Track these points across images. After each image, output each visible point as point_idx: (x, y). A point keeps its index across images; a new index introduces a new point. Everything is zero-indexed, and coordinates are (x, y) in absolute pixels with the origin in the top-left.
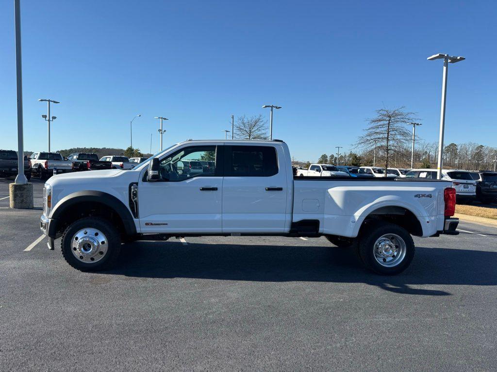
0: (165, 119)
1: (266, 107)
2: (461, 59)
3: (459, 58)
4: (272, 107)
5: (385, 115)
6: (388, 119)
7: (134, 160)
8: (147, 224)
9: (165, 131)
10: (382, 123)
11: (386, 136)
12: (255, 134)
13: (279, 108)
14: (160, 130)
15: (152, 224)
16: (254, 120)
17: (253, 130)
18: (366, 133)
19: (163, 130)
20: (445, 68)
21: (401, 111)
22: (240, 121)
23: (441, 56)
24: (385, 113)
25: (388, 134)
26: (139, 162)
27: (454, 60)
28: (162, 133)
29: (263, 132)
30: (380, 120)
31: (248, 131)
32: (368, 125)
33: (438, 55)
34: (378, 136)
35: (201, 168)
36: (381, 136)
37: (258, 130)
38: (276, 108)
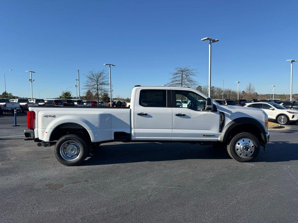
0: (33, 72)
1: (106, 65)
2: (218, 41)
3: (216, 40)
4: (110, 65)
5: (180, 71)
6: (182, 73)
7: (13, 100)
9: (34, 80)
10: (178, 75)
11: (181, 82)
12: (101, 82)
13: (114, 65)
14: (30, 80)
16: (100, 72)
17: (99, 79)
18: (171, 81)
19: (33, 80)
20: (210, 45)
21: (189, 68)
22: (90, 73)
23: (208, 39)
24: (180, 69)
25: (182, 81)
26: (17, 102)
27: (214, 41)
28: (32, 82)
29: (106, 80)
30: (177, 74)
31: (96, 80)
32: (171, 76)
33: (207, 38)
34: (177, 82)
35: (62, 104)
36: (178, 82)
37: (103, 79)
38: (113, 65)
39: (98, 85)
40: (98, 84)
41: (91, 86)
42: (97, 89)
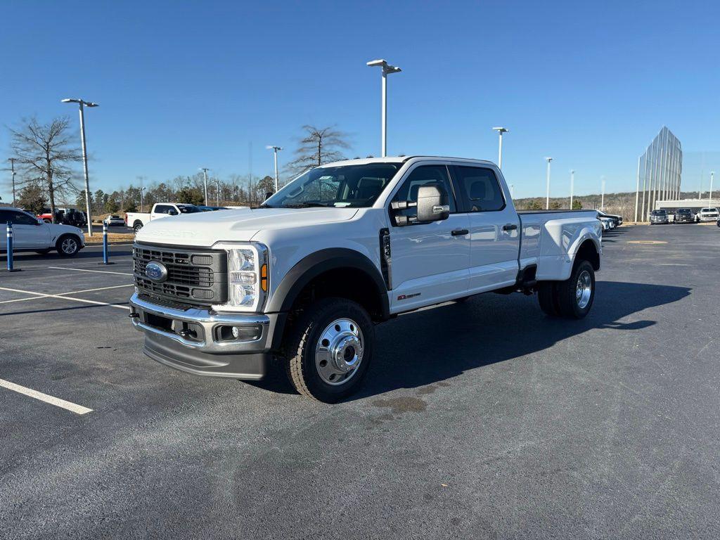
1: (71, 101)
4: (81, 103)
8: (400, 298)
13: (94, 106)
15: (405, 297)
37: (64, 142)
38: (90, 105)
39: (49, 161)
40: (50, 157)
41: (29, 162)
42: (50, 174)
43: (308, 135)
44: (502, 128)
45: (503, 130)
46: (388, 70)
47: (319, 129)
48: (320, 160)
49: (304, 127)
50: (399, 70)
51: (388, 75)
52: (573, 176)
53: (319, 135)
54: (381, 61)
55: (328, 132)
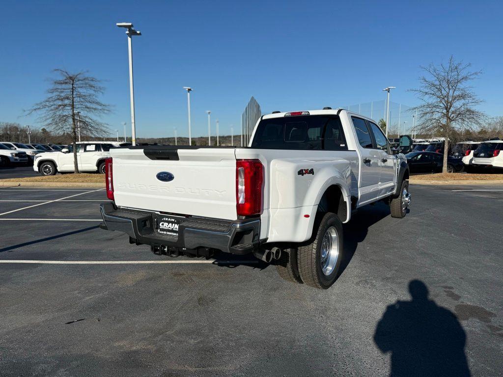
43: (61, 78)
44: (190, 88)
45: (189, 90)
46: (132, 33)
47: (72, 73)
48: (73, 100)
49: (56, 70)
50: (140, 34)
51: (132, 36)
52: (218, 124)
53: (72, 79)
54: (130, 24)
55: (80, 77)
